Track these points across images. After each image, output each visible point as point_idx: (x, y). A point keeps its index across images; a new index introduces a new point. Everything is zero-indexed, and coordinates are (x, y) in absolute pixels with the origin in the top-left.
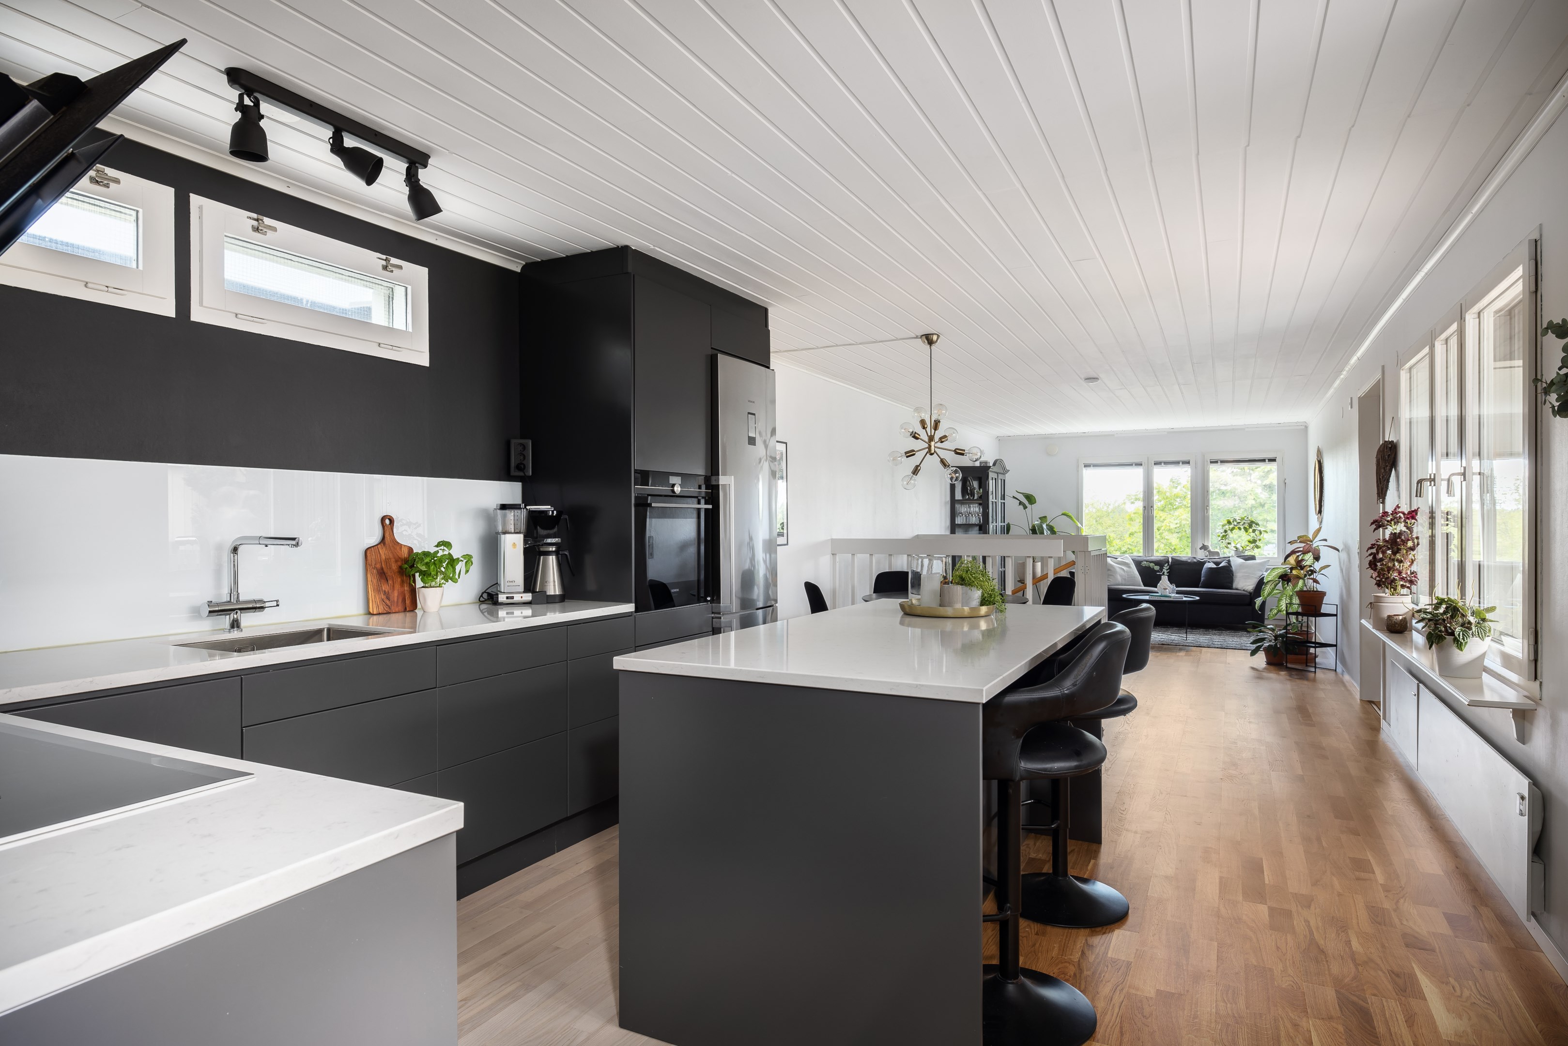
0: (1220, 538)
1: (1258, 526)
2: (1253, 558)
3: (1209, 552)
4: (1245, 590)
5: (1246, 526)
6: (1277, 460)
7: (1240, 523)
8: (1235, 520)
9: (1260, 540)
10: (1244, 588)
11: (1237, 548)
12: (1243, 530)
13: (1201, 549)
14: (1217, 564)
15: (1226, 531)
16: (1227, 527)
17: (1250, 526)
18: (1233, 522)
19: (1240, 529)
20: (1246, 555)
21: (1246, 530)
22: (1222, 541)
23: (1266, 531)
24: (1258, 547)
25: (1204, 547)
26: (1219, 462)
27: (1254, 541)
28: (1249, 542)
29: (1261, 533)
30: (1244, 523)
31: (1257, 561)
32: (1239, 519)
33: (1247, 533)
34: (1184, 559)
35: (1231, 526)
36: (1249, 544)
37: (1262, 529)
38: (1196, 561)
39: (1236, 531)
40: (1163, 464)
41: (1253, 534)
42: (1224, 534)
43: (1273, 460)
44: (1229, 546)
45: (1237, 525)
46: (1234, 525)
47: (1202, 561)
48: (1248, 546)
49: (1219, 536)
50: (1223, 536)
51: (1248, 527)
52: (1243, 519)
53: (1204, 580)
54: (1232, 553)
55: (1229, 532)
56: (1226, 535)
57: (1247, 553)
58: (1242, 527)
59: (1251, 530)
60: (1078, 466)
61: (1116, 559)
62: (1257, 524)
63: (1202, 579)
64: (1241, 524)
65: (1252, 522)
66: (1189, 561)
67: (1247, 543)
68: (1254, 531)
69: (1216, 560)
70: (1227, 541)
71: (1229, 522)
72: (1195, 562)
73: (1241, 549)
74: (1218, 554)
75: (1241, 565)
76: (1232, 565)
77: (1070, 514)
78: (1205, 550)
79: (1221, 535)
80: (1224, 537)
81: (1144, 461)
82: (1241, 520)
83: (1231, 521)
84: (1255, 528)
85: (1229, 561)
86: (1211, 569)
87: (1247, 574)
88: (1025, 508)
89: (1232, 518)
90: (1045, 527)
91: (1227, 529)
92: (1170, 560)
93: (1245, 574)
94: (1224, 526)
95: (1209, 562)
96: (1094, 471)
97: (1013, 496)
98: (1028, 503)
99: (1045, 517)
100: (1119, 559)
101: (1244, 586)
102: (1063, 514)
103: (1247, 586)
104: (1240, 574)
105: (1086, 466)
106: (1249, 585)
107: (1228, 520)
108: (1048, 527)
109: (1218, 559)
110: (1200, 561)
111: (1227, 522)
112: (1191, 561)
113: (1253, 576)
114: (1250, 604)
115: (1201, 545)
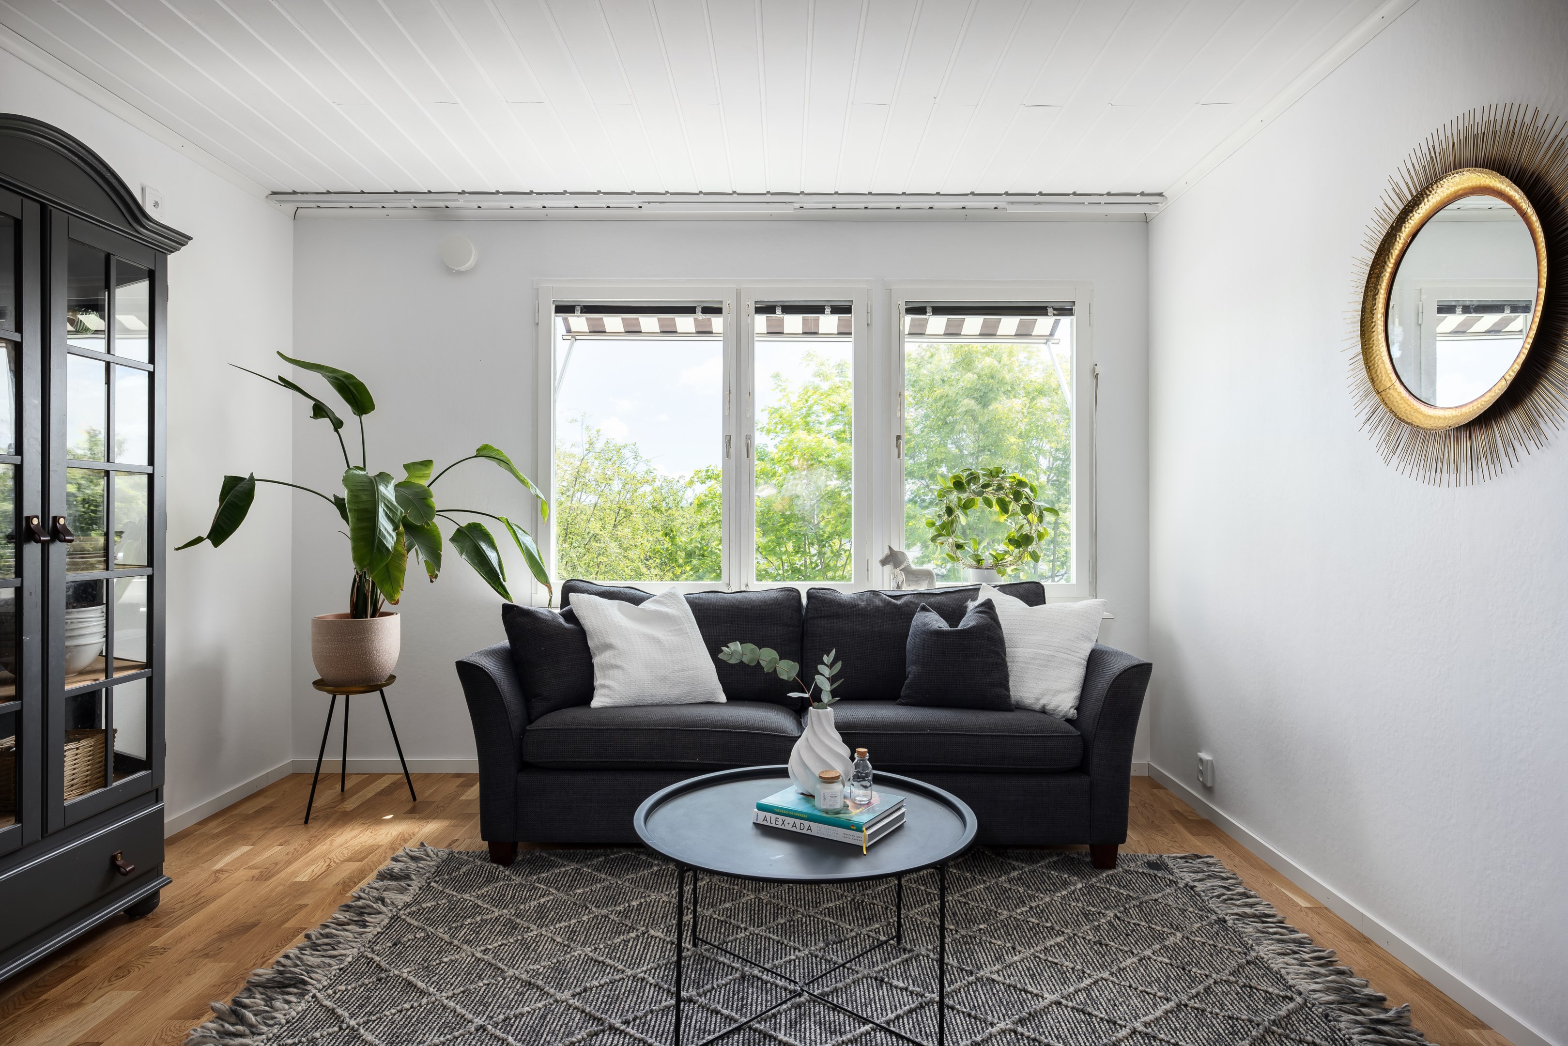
0: (935, 531)
1: (1032, 496)
2: (1036, 592)
3: (908, 571)
5: (1005, 495)
6: (1075, 310)
7: (987, 485)
8: (973, 478)
9: (1041, 536)
11: (979, 561)
12: (995, 506)
13: (884, 562)
14: (949, 614)
15: (949, 511)
16: (954, 496)
17: (1015, 495)
18: (969, 482)
19: (987, 503)
21: (1004, 507)
22: (940, 539)
24: (1035, 557)
25: (894, 560)
27: (1025, 540)
28: (1012, 541)
29: (1041, 515)
30: (999, 487)
32: (984, 476)
33: (1007, 517)
35: (964, 496)
36: (1013, 548)
37: (1045, 507)
38: (881, 604)
39: (978, 508)
41: (1020, 519)
42: (944, 518)
43: (1064, 310)
45: (979, 494)
46: (972, 491)
47: (899, 602)
48: (1008, 553)
49: (933, 525)
50: (943, 526)
51: (1009, 499)
52: (994, 474)
55: (958, 512)
56: (951, 522)
57: (1011, 576)
58: (993, 498)
59: (1017, 507)
60: (536, 311)
61: (635, 601)
62: (1032, 491)
63: (910, 670)
64: (989, 489)
65: (1022, 484)
66: (863, 604)
67: (1006, 545)
68: (1025, 510)
69: (938, 598)
70: (954, 540)
71: (959, 485)
72: (878, 609)
73: (989, 560)
74: (943, 583)
75: (1020, 621)
78: (895, 567)
79: (938, 521)
80: (946, 528)
81: (726, 298)
82: (989, 478)
83: (965, 480)
84: (1027, 501)
87: (1051, 653)
88: (338, 424)
89: (965, 474)
90: (388, 492)
91: (952, 505)
92: (804, 601)
93: (1043, 652)
94: (943, 493)
95: (928, 610)
96: (569, 331)
97: (280, 378)
98: (348, 408)
99: (427, 463)
100: (645, 605)
101: (1043, 695)
102: (484, 452)
103: (1054, 696)
104: (1028, 650)
105: (564, 309)
106: (1058, 692)
107: (958, 477)
108: (403, 491)
109: (942, 598)
110: (895, 605)
111: (954, 483)
112: (867, 604)
113: (1075, 659)
114: (1082, 768)
115: (887, 552)
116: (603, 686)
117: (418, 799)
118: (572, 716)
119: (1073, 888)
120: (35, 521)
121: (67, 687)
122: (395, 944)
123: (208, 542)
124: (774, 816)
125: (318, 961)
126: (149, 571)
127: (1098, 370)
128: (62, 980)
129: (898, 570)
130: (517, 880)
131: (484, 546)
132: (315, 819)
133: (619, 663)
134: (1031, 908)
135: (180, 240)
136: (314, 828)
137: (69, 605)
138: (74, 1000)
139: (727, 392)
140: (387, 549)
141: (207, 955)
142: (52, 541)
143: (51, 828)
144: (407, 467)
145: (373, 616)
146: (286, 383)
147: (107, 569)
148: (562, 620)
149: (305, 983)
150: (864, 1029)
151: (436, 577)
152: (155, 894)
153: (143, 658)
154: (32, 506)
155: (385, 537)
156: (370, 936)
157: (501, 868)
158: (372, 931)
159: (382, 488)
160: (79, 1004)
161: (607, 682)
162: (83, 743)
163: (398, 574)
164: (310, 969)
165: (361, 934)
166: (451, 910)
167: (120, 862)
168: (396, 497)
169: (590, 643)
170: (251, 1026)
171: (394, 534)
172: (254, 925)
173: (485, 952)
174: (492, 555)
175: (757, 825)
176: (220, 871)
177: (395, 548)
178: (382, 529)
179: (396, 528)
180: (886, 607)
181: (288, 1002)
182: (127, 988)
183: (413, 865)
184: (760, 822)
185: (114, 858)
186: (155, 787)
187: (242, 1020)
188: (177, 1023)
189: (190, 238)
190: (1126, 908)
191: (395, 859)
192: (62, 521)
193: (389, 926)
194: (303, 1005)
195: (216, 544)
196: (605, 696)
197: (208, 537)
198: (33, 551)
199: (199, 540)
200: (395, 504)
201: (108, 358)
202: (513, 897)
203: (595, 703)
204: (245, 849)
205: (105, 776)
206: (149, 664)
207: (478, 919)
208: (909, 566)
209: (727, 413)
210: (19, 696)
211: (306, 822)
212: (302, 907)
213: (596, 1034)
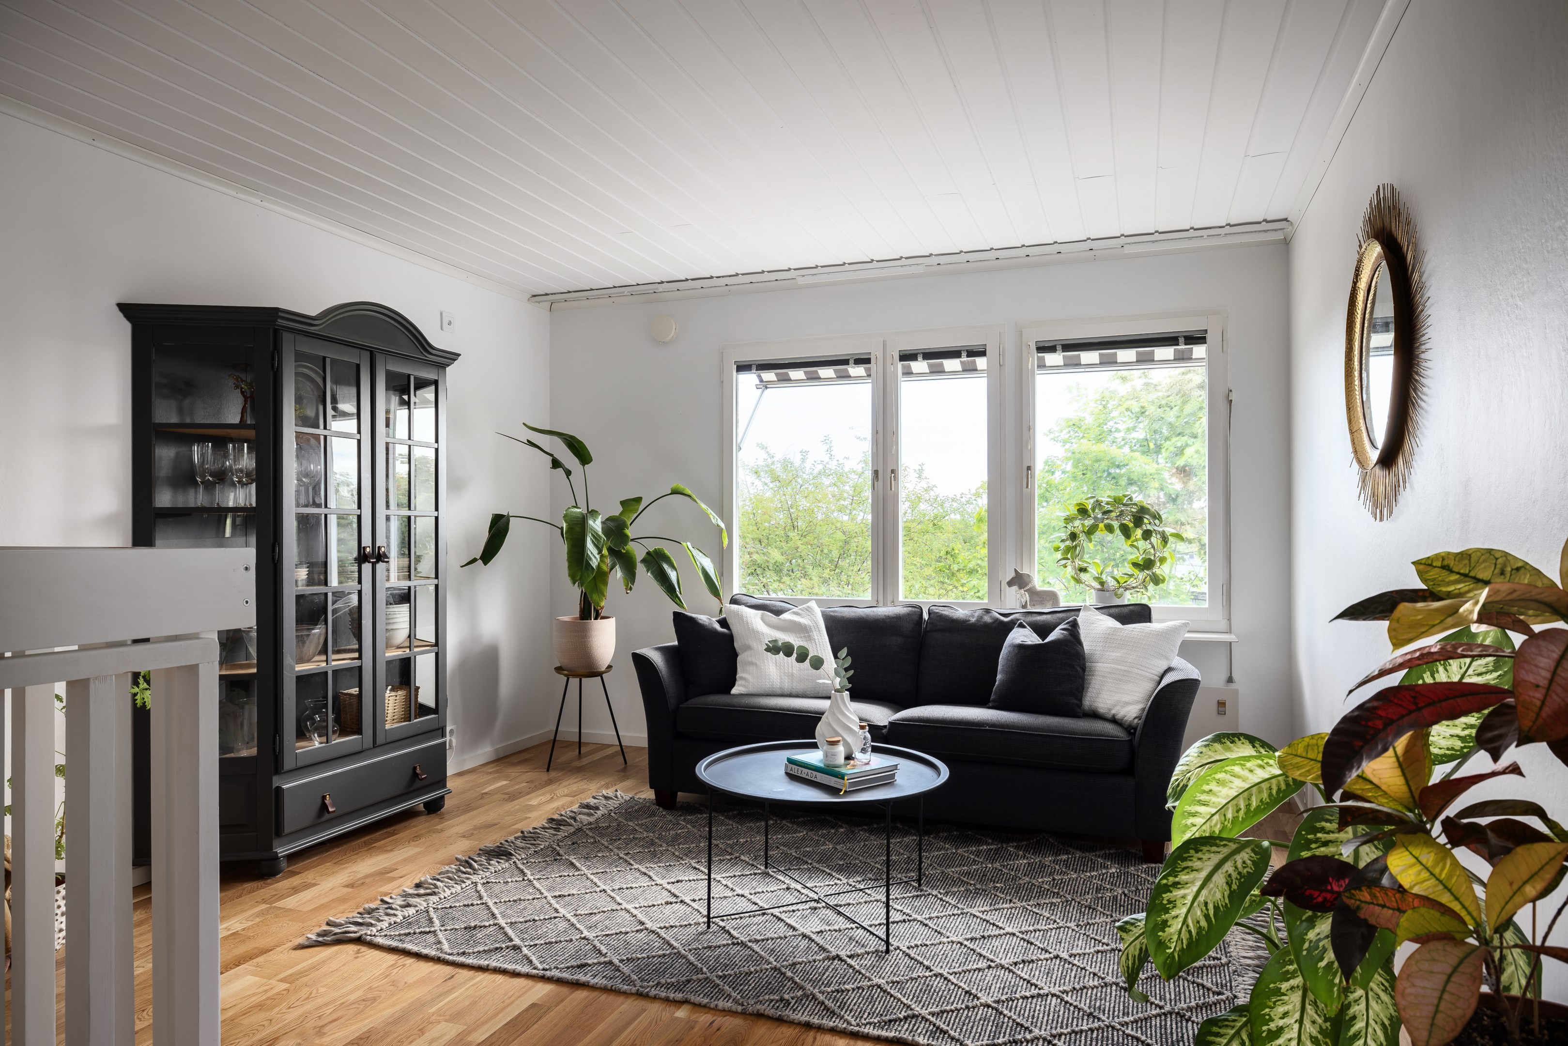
0: (1059, 555)
1: (1157, 522)
2: (1141, 614)
3: (1033, 592)
4: (1119, 716)
5: (1128, 521)
6: (1208, 340)
7: (1110, 511)
8: (1097, 505)
9: (1163, 560)
10: (1113, 712)
11: (1102, 583)
12: (1118, 531)
13: (1010, 584)
14: (1042, 630)
15: (1073, 536)
16: (1078, 522)
17: (1138, 521)
18: (1093, 509)
19: (1110, 529)
20: (1126, 603)
21: (1126, 532)
22: (1064, 562)
23: (1178, 536)
24: (1157, 580)
25: (1019, 580)
26: (1059, 348)
27: (1147, 564)
28: (1135, 565)
29: (1165, 540)
30: (1122, 513)
31: (1154, 626)
32: (1108, 503)
33: (1129, 542)
34: (960, 613)
35: (1088, 522)
36: (1136, 572)
37: (1169, 530)
38: (990, 621)
39: (1101, 534)
40: (920, 358)
41: (1142, 544)
42: (1068, 543)
43: (1198, 338)
44: (1083, 576)
45: (1102, 520)
46: (1095, 518)
47: (1005, 619)
48: (1131, 576)
49: (1057, 549)
50: (1068, 550)
51: (1131, 525)
52: (1117, 501)
53: (1003, 683)
54: (1090, 598)
55: (1082, 537)
56: (1076, 547)
57: (1129, 598)
58: (1116, 524)
59: (1139, 532)
60: (721, 371)
61: (778, 612)
62: (1157, 516)
63: (999, 677)
64: (1113, 515)
65: (1143, 510)
66: (973, 620)
67: (1129, 569)
68: (1147, 535)
69: (1044, 617)
70: (1078, 563)
71: (1083, 511)
72: (986, 626)
73: (1112, 583)
74: (1052, 596)
75: (1109, 638)
76: (1083, 638)
77: (688, 492)
78: (1020, 588)
79: (1062, 546)
80: (1071, 552)
81: (874, 350)
82: (1113, 505)
83: (1089, 507)
84: (1149, 527)
85: (1074, 625)
86: (1022, 647)
87: (1126, 668)
88: (568, 473)
89: (1092, 501)
90: (596, 525)
91: (1077, 531)
92: (926, 616)
93: (1119, 667)
94: (1068, 520)
95: (1024, 627)
96: (761, 381)
97: (528, 441)
98: (576, 461)
99: (638, 500)
100: (786, 616)
101: (1115, 706)
102: (675, 492)
103: (1123, 707)
104: (1106, 665)
105: (742, 367)
106: (1128, 703)
107: (1081, 504)
108: (610, 524)
109: (1049, 617)
110: (1002, 622)
111: (1078, 510)
112: (977, 620)
113: (1148, 674)
114: (1129, 770)
115: (1013, 574)
116: (742, 678)
117: (628, 763)
118: (718, 699)
119: (1104, 871)
120: (368, 550)
121: (387, 655)
122: (573, 844)
123: (480, 562)
124: (797, 767)
125: (523, 845)
126: (436, 581)
127: (1233, 396)
128: (385, 838)
129: (1022, 591)
130: (669, 818)
131: (665, 566)
132: (554, 769)
133: (754, 661)
134: (1054, 879)
135: (453, 357)
136: (553, 774)
137: (388, 603)
138: (389, 848)
139: (875, 432)
140: (593, 568)
141: (464, 837)
142: (377, 562)
143: (378, 743)
144: (623, 503)
145: (596, 618)
146: (531, 443)
147: (409, 578)
148: (717, 627)
149: (511, 854)
150: (848, 926)
151: (631, 589)
152: (442, 798)
153: (433, 640)
154: (367, 541)
155: (591, 559)
156: (559, 837)
157: (661, 809)
158: (561, 834)
159: (591, 522)
160: (391, 850)
161: (744, 675)
162: (400, 693)
163: (603, 587)
164: (517, 848)
165: (555, 835)
166: (617, 830)
167: (418, 771)
168: (602, 529)
169: (736, 645)
170: (474, 869)
171: (598, 557)
172: (496, 824)
173: (627, 854)
174: (673, 575)
175: (787, 774)
176: (486, 793)
177: (599, 566)
178: (589, 553)
179: (600, 552)
180: (993, 623)
181: (498, 862)
182: (417, 846)
183: (604, 802)
184: (789, 771)
185: (415, 768)
186: (441, 726)
187: (471, 866)
188: (439, 866)
189: (459, 355)
190: (1137, 889)
191: (594, 798)
192: (383, 549)
193: (574, 833)
194: (507, 864)
195: (485, 563)
196: (741, 685)
197: (481, 558)
198: (367, 568)
199: (474, 561)
200: (600, 533)
201: (410, 442)
202: (661, 827)
203: (734, 691)
204: (505, 782)
205: (410, 717)
206: (437, 644)
207: (631, 836)
208: (1034, 587)
209: (875, 451)
210: (360, 658)
211: (548, 770)
212: (527, 818)
213: (671, 903)
